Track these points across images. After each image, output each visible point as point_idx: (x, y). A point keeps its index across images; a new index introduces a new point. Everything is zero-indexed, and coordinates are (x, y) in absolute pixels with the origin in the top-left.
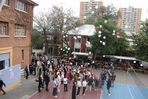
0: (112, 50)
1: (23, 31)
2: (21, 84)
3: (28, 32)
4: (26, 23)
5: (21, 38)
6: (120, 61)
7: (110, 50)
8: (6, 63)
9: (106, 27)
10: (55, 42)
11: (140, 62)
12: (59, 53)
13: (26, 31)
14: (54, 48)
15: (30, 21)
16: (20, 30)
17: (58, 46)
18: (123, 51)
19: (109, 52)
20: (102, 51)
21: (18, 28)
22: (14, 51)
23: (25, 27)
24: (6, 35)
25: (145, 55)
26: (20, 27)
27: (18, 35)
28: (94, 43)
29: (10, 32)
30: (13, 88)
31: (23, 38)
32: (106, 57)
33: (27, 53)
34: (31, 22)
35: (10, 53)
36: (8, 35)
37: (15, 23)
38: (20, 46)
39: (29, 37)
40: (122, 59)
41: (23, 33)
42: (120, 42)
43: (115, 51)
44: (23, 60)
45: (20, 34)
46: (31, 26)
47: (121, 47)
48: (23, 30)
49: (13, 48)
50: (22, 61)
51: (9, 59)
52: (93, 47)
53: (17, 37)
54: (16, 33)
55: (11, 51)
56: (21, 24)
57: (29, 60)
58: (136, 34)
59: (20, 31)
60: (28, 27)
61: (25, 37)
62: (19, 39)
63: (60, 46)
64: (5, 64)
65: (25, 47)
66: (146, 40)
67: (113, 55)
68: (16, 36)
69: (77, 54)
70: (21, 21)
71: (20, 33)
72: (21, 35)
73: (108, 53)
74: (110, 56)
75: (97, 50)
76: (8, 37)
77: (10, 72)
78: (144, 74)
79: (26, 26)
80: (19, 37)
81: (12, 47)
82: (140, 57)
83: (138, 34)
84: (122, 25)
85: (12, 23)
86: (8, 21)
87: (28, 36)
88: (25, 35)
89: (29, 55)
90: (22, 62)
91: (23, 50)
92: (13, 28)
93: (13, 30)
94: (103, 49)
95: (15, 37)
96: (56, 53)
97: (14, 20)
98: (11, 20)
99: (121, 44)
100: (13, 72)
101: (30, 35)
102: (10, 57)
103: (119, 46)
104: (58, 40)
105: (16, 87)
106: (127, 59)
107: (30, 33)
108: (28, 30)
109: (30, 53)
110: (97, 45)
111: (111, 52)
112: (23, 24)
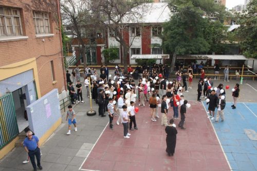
0: (204, 46)
1: (47, 23)
2: (63, 125)
3: (55, 25)
4: (50, 9)
5: (47, 39)
6: (213, 63)
7: (201, 45)
8: (31, 90)
10: (93, 40)
12: (103, 58)
13: (51, 24)
14: (92, 52)
15: (55, 3)
17: (100, 47)
18: (218, 46)
19: (199, 50)
20: (187, 48)
21: (38, 19)
22: (39, 65)
23: (48, 15)
24: (21, 35)
26: (40, 17)
27: (40, 33)
28: (173, 35)
30: (54, 134)
31: (49, 37)
32: (194, 58)
33: (59, 66)
34: (57, 4)
35: (33, 69)
36: (25, 35)
37: (33, 8)
38: (46, 55)
39: (58, 35)
40: (215, 60)
41: (47, 29)
42: (212, 29)
43: (207, 45)
44: (54, 80)
45: (43, 31)
46: (58, 13)
47: (214, 39)
48: (46, 21)
49: (37, 59)
50: (54, 82)
51: (34, 82)
53: (40, 38)
54: (36, 30)
55: (34, 65)
56: (42, 10)
57: (63, 79)
58: (242, 14)
59: (42, 25)
60: (53, 15)
61: (52, 37)
62: (44, 40)
63: (103, 46)
64: (29, 92)
65: (55, 55)
67: (204, 53)
68: (38, 36)
69: (137, 58)
70: (42, 4)
71: (42, 29)
72: (45, 32)
73: (197, 52)
74: (200, 56)
75: (178, 47)
76: (26, 40)
77: (44, 105)
79: (50, 13)
80: (44, 38)
81: (34, 59)
85: (28, 10)
86: (21, 7)
87: (57, 34)
88: (52, 33)
90: (53, 84)
91: (52, 62)
92: (30, 20)
93: (31, 23)
94: (189, 46)
95: (37, 38)
96: (97, 60)
97: (31, 4)
98: (26, 4)
99: (214, 33)
101: (60, 31)
102: (34, 77)
103: (211, 37)
104: (98, 35)
105: (57, 131)
106: (226, 59)
107: (59, 27)
108: (54, 22)
109: (63, 65)
110: (179, 39)
111: (203, 49)
112: (46, 11)
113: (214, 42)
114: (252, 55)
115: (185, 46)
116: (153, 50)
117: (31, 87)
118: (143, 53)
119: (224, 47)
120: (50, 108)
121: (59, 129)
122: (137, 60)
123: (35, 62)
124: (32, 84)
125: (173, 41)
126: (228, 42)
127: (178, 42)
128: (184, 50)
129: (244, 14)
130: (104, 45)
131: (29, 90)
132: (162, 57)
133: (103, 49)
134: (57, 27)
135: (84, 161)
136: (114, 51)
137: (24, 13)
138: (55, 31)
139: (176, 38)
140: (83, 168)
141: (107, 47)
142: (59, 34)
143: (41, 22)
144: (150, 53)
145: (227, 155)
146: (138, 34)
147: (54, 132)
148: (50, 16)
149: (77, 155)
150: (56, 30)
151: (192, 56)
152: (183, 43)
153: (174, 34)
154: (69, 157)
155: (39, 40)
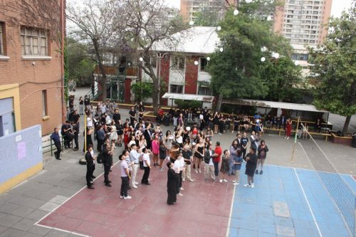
0: (260, 88)
1: (43, 43)
2: (44, 171)
3: (54, 45)
4: (50, 25)
5: (40, 63)
6: (279, 113)
7: (255, 87)
8: (7, 123)
9: (247, 32)
10: (122, 70)
11: (324, 117)
12: (133, 95)
13: (49, 44)
14: (120, 86)
15: (58, 19)
16: (35, 42)
17: (130, 80)
18: (286, 90)
19: (252, 92)
20: (235, 89)
21: (29, 37)
22: (22, 93)
23: (46, 33)
24: (1, 54)
25: (338, 99)
26: (34, 34)
27: (31, 53)
28: (217, 71)
29: (9, 48)
30: (26, 181)
31: (43, 60)
32: (246, 104)
33: (55, 98)
34: (61, 20)
35: (13, 97)
36: (5, 54)
37: (22, 23)
38: (36, 81)
39: (59, 59)
40: (282, 109)
41: (43, 50)
42: (279, 67)
43: (265, 90)
44: (46, 114)
45: (36, 51)
46: (61, 31)
47: (280, 81)
48: (43, 41)
49: (20, 86)
50: (45, 118)
51: (13, 114)
52: (214, 79)
53: (28, 60)
54: (25, 49)
55: (16, 93)
56: (36, 26)
57: (61, 115)
58: (317, 50)
59: (35, 44)
60: (54, 33)
61: (49, 60)
62: (34, 63)
63: (134, 79)
64: (4, 126)
65: (49, 83)
66: (340, 63)
67: (261, 98)
68: (25, 57)
69: (175, 98)
70: (37, 19)
71: (35, 49)
72: (39, 54)
73: (249, 96)
74: (255, 101)
75: (223, 87)
76: (6, 60)
77: (16, 144)
78: (333, 142)
79: (48, 30)
80: (35, 60)
81: (17, 85)
82: (324, 104)
83: (322, 49)
84: (285, 28)
85: (13, 24)
86: (3, 20)
87: (56, 56)
88: (49, 55)
89: (60, 103)
90: (43, 120)
91: (45, 92)
92: (16, 37)
93: (17, 41)
94: (238, 86)
95: (24, 60)
96: (126, 98)
97: (19, 18)
98: (12, 18)
99: (281, 72)
100: (24, 143)
101: (61, 53)
102: (13, 108)
104: (129, 64)
106: (294, 109)
107: (61, 49)
108: (54, 42)
109: (62, 97)
110: (225, 77)
112: (42, 27)
113: (280, 85)
114: (325, 106)
115: (232, 87)
116: (199, 90)
117: (7, 119)
119: (293, 92)
120: (24, 147)
121: (36, 176)
122: (177, 101)
123: (18, 89)
124: (9, 116)
130: (136, 77)
131: (4, 122)
132: (204, 98)
133: (134, 82)
134: (58, 49)
135: (46, 216)
136: (146, 86)
137: (7, 28)
138: (54, 53)
139: (220, 75)
140: (40, 223)
141: (140, 80)
142: (61, 57)
143: (35, 41)
144: (195, 94)
145: (230, 231)
146: (181, 67)
147: (28, 179)
148: (48, 35)
150: (56, 53)
152: (231, 82)
153: (218, 68)
154: (31, 210)
155: (26, 62)
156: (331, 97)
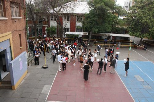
0: (108, 28)
1: (17, 10)
2: (29, 74)
3: (22, 11)
4: (20, 1)
6: (111, 38)
8: (8, 52)
13: (20, 11)
14: (40, 30)
16: (14, 10)
18: (115, 28)
20: (99, 29)
21: (12, 7)
22: (13, 36)
24: (3, 16)
25: (139, 31)
26: (14, 6)
31: (18, 19)
33: (24, 37)
35: (10, 39)
36: (5, 16)
38: (17, 30)
39: (24, 18)
41: (17, 14)
44: (21, 46)
49: (12, 32)
51: (10, 47)
55: (10, 37)
56: (15, 1)
60: (21, 5)
61: (21, 19)
62: (16, 21)
64: (7, 54)
68: (13, 18)
71: (15, 13)
72: (16, 16)
73: (104, 32)
74: (105, 34)
76: (6, 20)
77: (19, 62)
78: (137, 49)
79: (19, 4)
80: (16, 19)
81: (11, 32)
88: (20, 16)
89: (25, 40)
90: (21, 49)
91: (20, 35)
92: (9, 7)
93: (9, 10)
99: (113, 21)
100: (21, 62)
101: (25, 15)
102: (10, 44)
103: (111, 23)
104: (44, 19)
105: (26, 78)
109: (26, 37)
111: (108, 30)
112: (17, 2)
113: (113, 26)
114: (134, 34)
116: (77, 30)
118: (71, 31)
119: (118, 29)
120: (22, 64)
121: (27, 77)
123: (11, 35)
124: (9, 49)
125: (90, 25)
126: (120, 26)
127: (94, 26)
128: (97, 30)
129: (130, 11)
130: (47, 25)
132: (84, 34)
134: (23, 13)
135: (48, 96)
137: (6, 2)
138: (22, 15)
139: (93, 23)
140: (47, 100)
141: (49, 27)
142: (24, 17)
144: (75, 31)
146: (68, 20)
147: (24, 79)
148: (19, 6)
149: (42, 92)
150: (23, 15)
151: (101, 34)
152: (97, 26)
153: (92, 20)
154: (38, 94)
155: (13, 20)
156: (136, 31)
